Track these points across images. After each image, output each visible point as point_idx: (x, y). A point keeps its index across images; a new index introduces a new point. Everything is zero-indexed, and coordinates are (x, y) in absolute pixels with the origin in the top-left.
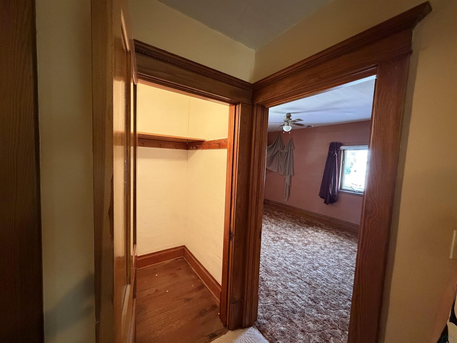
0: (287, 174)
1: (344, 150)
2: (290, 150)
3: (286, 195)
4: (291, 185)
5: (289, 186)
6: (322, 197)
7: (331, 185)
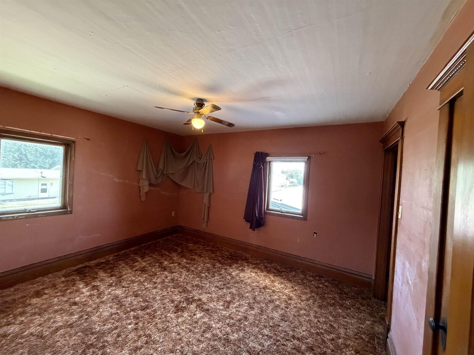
0: (205, 191)
1: (270, 162)
2: (208, 160)
3: (204, 219)
4: (210, 205)
5: (208, 207)
6: (247, 221)
7: (257, 205)
